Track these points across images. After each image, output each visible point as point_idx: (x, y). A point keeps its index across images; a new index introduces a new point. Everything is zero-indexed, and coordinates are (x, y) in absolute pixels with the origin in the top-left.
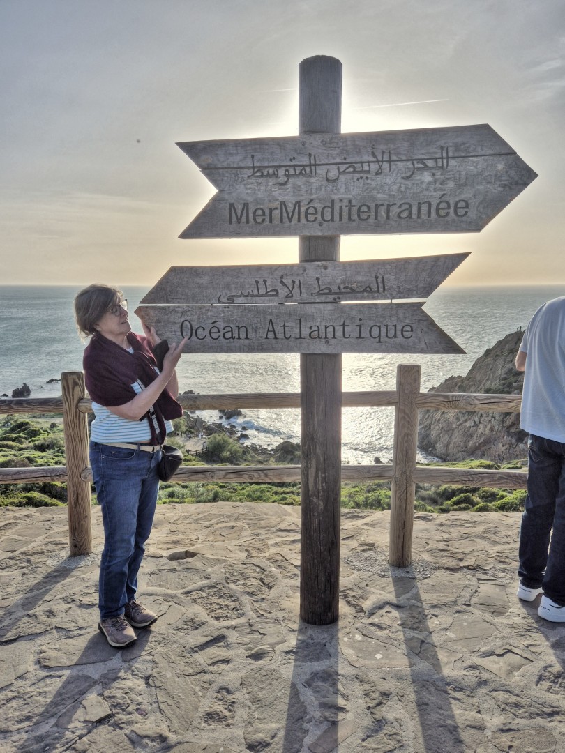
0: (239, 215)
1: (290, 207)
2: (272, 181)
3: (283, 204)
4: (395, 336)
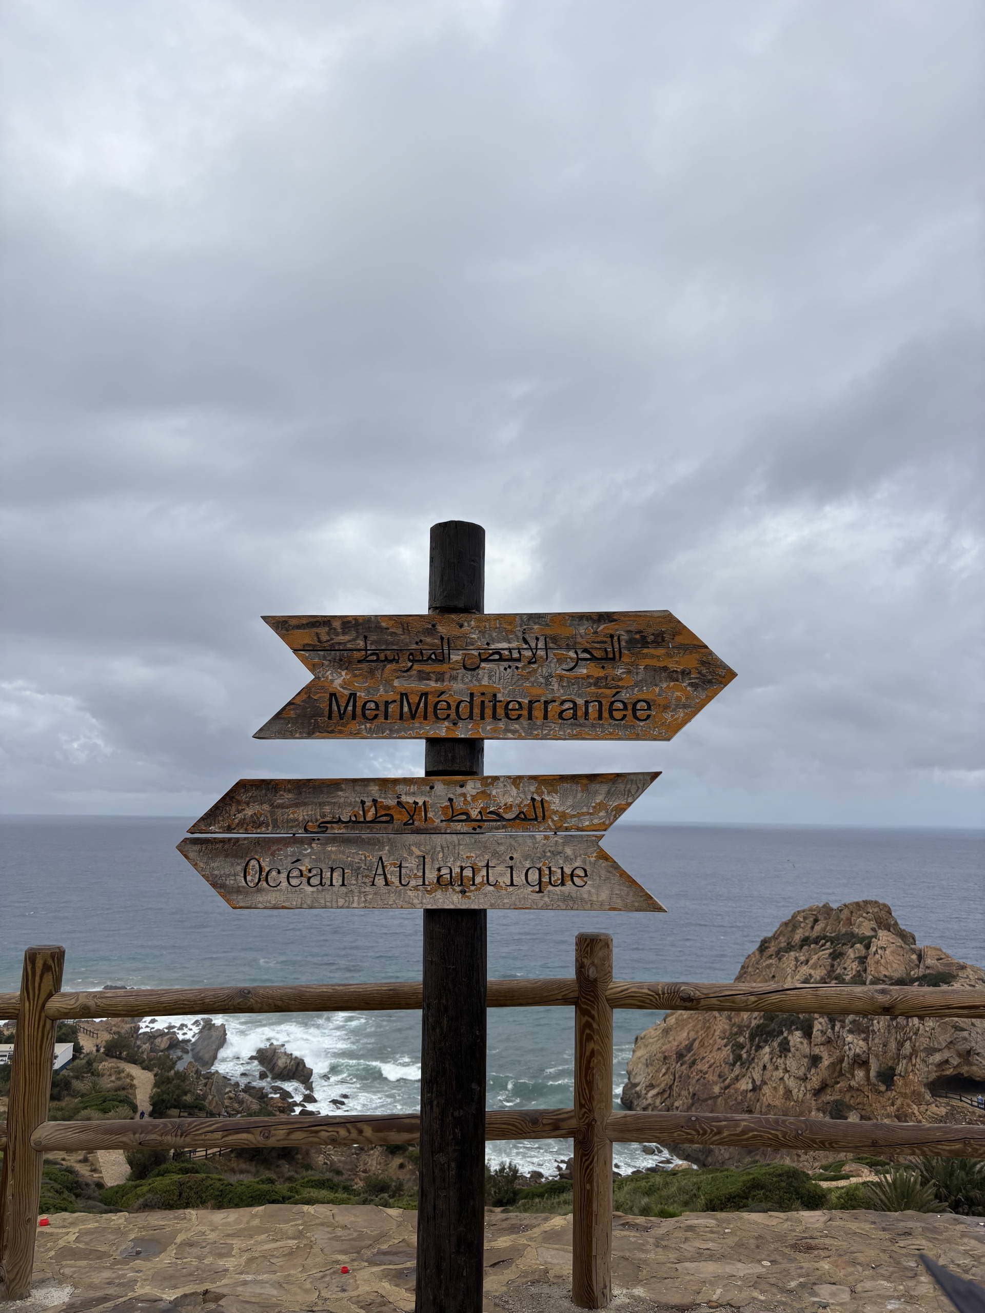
0: (342, 709)
1: (414, 698)
2: (390, 667)
3: (404, 696)
4: (563, 884)
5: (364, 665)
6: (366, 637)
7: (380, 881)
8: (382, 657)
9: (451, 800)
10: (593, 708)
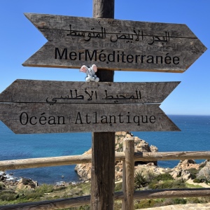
0: (61, 55)
1: (91, 52)
2: (81, 39)
3: (87, 51)
4: (147, 122)
5: (70, 37)
6: (70, 25)
7: (79, 122)
8: (77, 34)
9: (106, 91)
10: (159, 59)
